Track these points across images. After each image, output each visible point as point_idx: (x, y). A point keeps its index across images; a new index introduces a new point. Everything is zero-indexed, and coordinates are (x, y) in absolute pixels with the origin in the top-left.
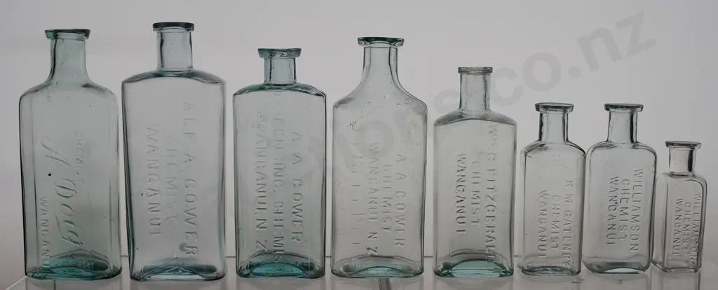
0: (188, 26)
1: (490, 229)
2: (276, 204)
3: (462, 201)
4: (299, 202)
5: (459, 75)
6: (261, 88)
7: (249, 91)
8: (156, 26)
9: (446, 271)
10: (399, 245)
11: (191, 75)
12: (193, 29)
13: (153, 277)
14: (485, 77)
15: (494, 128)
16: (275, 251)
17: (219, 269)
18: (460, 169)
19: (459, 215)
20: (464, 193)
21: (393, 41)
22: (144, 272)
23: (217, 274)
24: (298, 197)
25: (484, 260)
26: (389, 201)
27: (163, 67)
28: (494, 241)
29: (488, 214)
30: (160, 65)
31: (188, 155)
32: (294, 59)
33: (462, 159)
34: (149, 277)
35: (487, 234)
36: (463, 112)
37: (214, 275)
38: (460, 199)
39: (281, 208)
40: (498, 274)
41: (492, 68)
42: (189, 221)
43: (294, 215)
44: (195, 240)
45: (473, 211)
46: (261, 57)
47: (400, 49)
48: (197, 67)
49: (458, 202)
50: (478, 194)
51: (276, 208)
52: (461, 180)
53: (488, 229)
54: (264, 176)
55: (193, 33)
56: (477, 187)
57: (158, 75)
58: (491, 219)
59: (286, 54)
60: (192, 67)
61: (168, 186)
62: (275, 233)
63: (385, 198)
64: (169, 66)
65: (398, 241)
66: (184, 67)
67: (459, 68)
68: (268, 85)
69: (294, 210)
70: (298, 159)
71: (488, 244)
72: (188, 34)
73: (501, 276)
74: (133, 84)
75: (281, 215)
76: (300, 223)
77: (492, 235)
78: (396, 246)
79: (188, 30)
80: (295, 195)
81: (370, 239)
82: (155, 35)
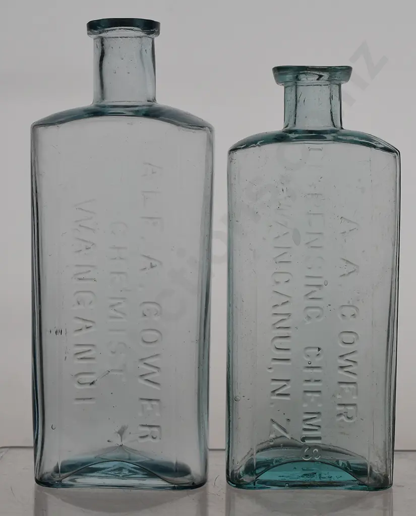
0: (150, 27)
2: (308, 351)
4: (350, 348)
6: (280, 138)
7: (262, 144)
8: (93, 26)
11: (152, 113)
12: (158, 33)
13: (81, 480)
16: (303, 439)
17: (196, 469)
22: (63, 472)
23: (192, 479)
24: (348, 338)
27: (103, 98)
30: (100, 96)
31: (148, 257)
32: (340, 85)
34: (73, 480)
37: (185, 480)
39: (318, 359)
42: (147, 378)
43: (341, 372)
44: (158, 414)
46: (278, 82)
48: (163, 101)
51: (308, 359)
54: (287, 299)
55: (157, 40)
57: (96, 112)
59: (326, 75)
60: (154, 100)
61: (113, 313)
62: (305, 405)
64: (114, 97)
66: (139, 99)
68: (291, 132)
69: (342, 362)
70: (351, 268)
72: (147, 41)
74: (52, 130)
75: (315, 371)
76: (352, 386)
79: (149, 34)
80: (344, 335)
82: (89, 43)
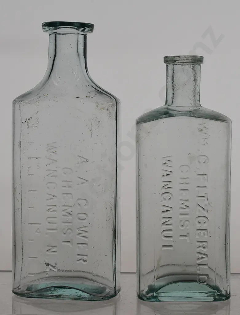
1: (201, 244)
3: (167, 211)
5: (165, 65)
9: (151, 294)
10: (81, 261)
14: (194, 67)
15: (204, 125)
18: (165, 173)
19: (165, 227)
20: (170, 201)
21: (82, 26)
25: (196, 281)
26: (70, 210)
28: (206, 259)
29: (199, 226)
33: (167, 162)
35: (198, 250)
36: (169, 107)
38: (165, 209)
40: (211, 299)
41: (202, 58)
45: (182, 224)
47: (89, 36)
49: (163, 212)
50: (187, 203)
52: (167, 186)
53: (198, 244)
56: (185, 195)
58: (202, 232)
63: (64, 206)
65: (80, 257)
67: (165, 58)
71: (198, 262)
73: (215, 300)
77: (204, 251)
78: (78, 262)
81: (48, 253)
